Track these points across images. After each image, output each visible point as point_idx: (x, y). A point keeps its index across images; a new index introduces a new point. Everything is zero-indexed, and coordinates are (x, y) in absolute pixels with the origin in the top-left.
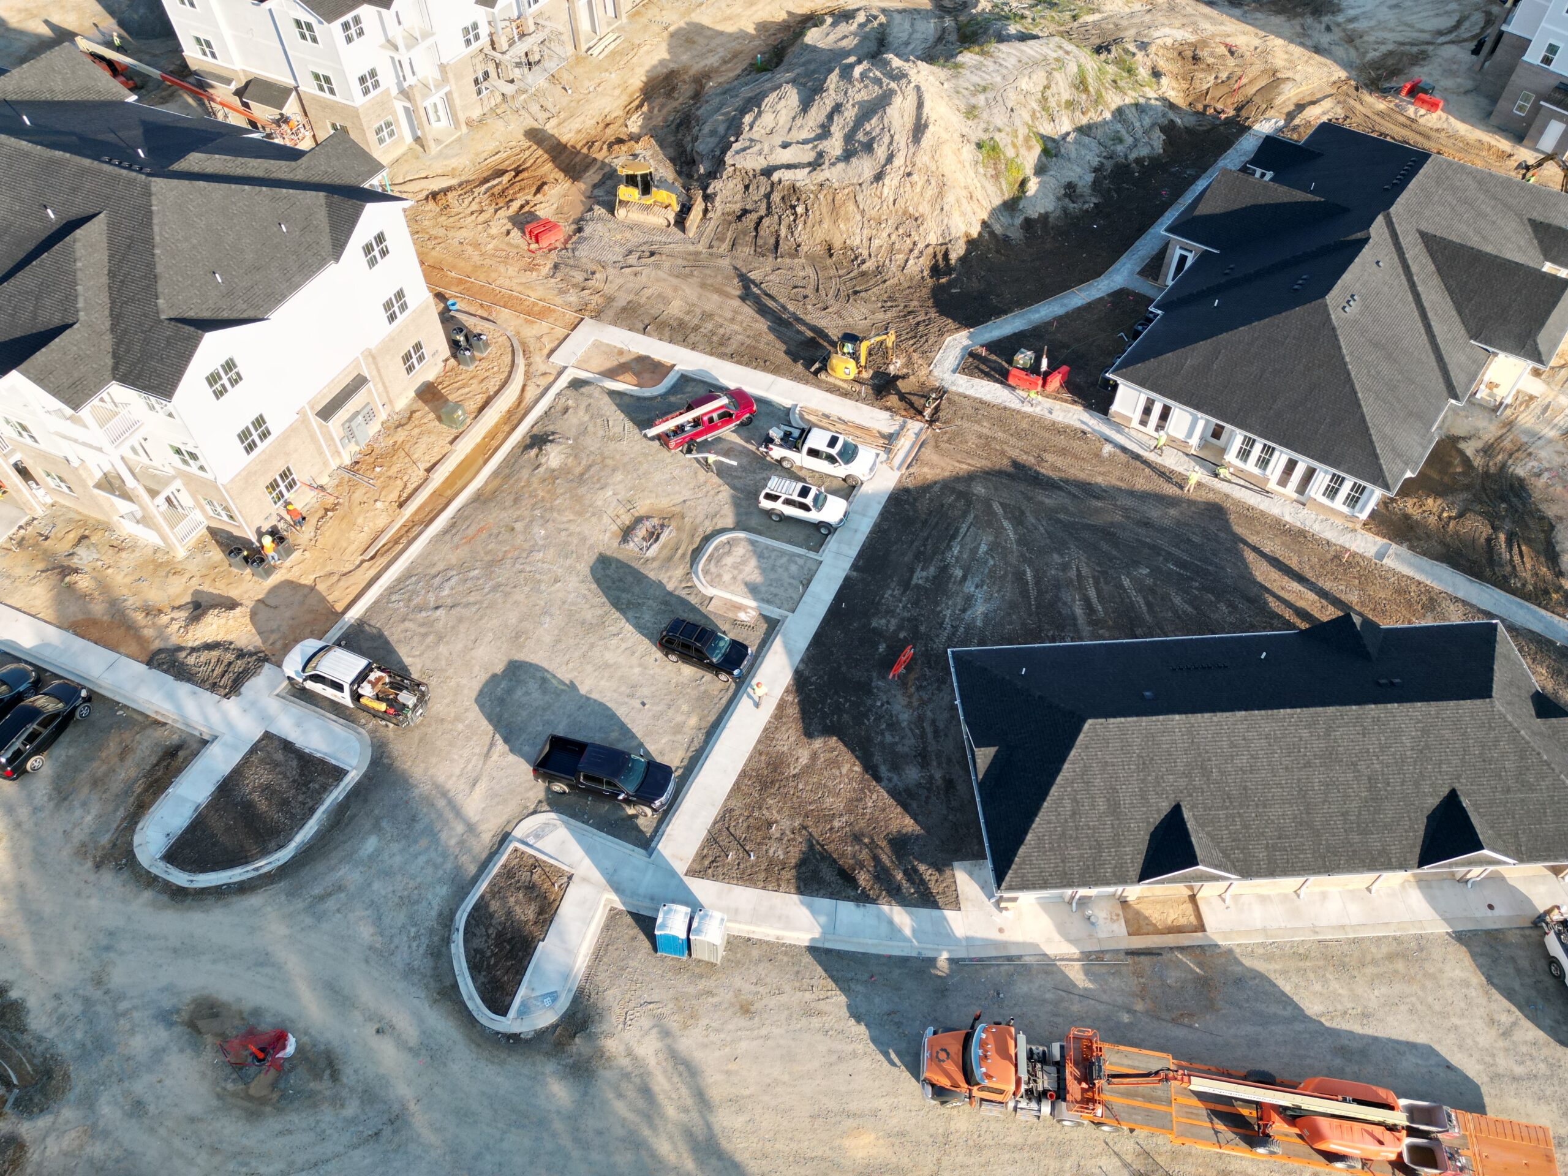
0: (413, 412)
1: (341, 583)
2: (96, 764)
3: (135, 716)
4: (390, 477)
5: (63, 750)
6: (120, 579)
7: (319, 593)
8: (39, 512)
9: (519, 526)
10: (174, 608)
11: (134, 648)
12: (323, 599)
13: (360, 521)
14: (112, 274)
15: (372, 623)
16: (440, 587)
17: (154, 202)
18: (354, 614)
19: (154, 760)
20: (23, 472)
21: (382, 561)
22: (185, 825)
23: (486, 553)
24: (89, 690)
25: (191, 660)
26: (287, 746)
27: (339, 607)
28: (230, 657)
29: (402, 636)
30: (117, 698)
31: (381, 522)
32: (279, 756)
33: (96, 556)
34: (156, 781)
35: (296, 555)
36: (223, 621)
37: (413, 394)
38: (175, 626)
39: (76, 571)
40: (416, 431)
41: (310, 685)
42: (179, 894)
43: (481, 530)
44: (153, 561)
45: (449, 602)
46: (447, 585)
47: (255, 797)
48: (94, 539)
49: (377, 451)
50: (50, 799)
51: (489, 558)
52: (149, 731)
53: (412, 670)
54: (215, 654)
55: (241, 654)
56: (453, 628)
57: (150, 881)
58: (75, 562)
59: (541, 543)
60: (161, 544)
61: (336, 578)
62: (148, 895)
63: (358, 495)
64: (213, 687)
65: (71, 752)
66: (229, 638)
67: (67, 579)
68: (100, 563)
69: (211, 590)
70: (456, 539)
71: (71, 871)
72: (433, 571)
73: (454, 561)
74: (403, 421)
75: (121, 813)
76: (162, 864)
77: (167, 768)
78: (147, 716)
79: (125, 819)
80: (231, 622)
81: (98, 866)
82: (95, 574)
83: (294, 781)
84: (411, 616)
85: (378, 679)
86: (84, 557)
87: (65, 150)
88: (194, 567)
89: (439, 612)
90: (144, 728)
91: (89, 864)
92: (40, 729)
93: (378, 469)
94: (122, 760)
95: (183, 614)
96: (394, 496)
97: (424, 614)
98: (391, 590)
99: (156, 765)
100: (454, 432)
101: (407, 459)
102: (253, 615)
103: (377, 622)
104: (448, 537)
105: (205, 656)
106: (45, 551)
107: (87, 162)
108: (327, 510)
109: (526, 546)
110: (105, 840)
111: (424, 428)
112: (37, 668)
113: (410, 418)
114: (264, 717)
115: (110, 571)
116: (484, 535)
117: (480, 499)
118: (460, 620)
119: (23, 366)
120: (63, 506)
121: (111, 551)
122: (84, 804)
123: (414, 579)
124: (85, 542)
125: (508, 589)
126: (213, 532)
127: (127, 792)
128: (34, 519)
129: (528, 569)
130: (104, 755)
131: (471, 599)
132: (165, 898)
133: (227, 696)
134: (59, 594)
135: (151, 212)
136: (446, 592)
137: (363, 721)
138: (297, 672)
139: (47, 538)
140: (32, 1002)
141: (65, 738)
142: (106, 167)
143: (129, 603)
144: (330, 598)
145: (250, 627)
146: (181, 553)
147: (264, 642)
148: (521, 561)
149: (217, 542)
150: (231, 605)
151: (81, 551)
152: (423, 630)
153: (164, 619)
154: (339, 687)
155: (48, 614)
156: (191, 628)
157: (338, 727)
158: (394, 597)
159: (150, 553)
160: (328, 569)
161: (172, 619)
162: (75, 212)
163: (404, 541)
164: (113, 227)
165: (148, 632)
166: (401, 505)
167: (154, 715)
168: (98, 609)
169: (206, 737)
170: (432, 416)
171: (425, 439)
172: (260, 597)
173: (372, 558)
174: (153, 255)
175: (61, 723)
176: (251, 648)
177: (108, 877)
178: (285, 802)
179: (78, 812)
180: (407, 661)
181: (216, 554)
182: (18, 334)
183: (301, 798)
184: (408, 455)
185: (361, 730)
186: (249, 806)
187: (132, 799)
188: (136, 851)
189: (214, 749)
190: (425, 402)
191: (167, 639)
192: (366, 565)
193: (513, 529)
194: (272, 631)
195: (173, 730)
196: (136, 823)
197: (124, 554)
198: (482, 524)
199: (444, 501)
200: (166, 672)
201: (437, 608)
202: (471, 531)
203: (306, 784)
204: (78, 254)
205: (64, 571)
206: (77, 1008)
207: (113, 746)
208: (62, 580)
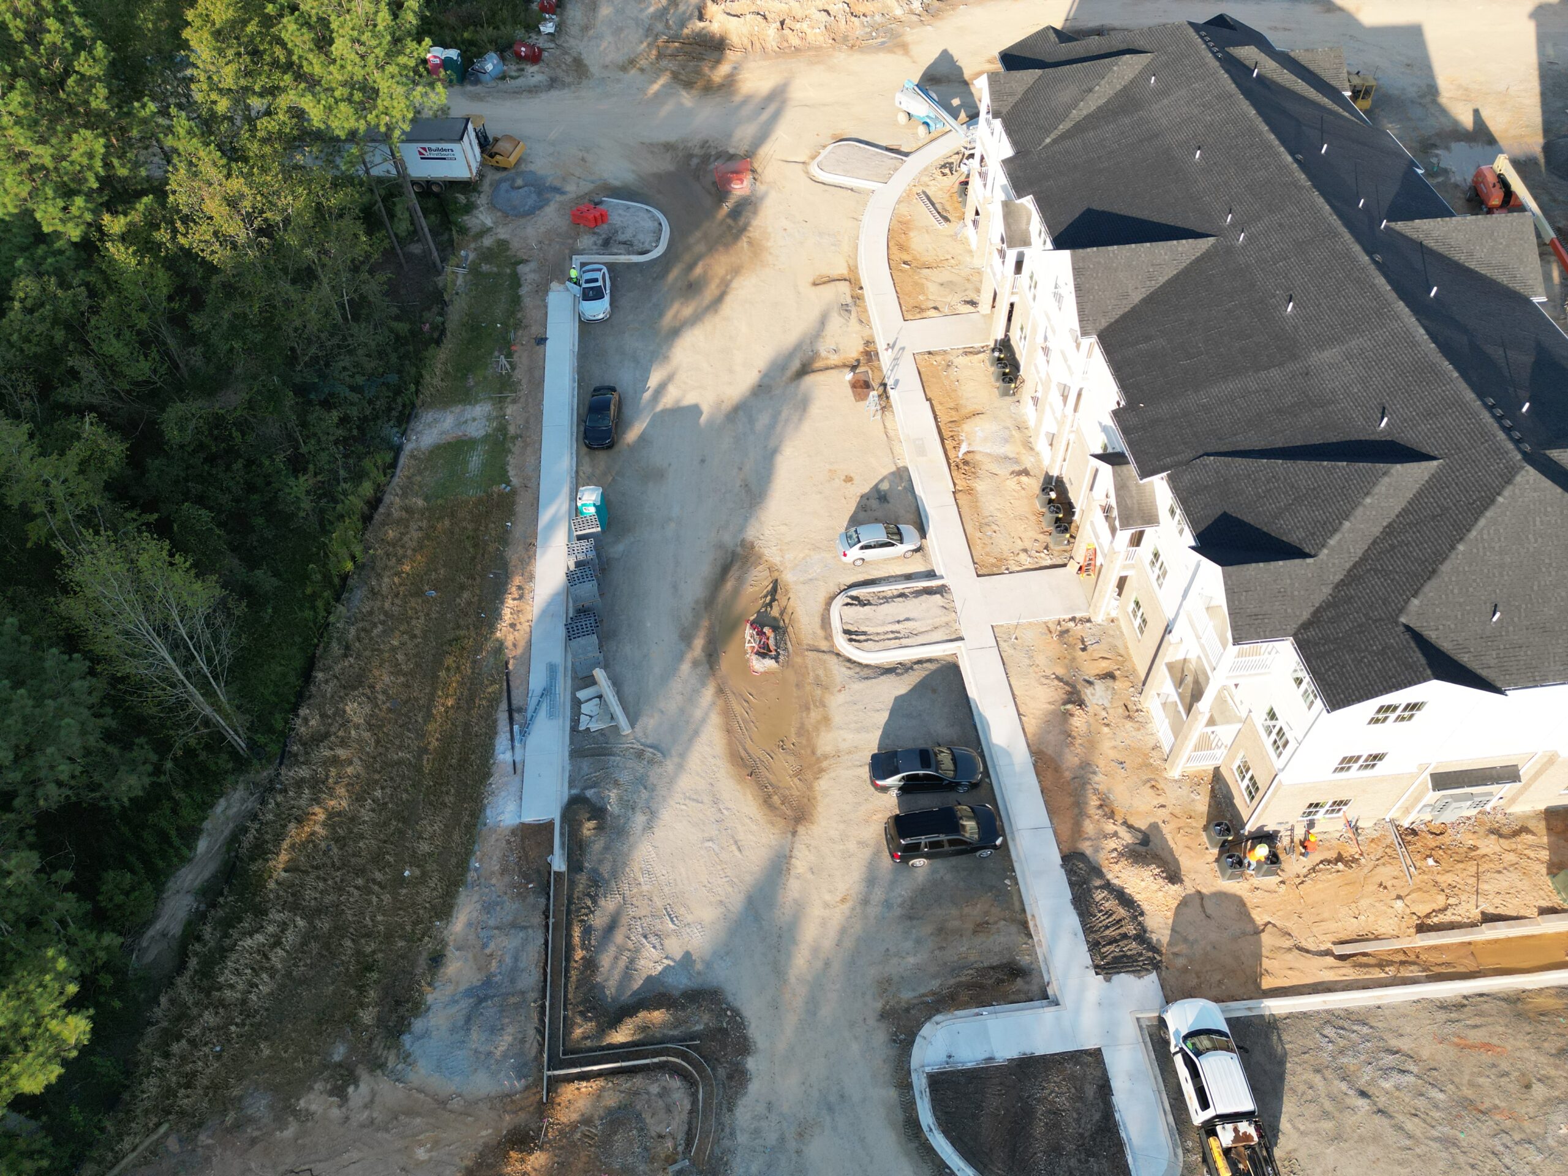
0: (1524, 830)
1: (1289, 957)
2: (954, 912)
3: (1015, 898)
4: (1436, 883)
5: (941, 865)
6: (1108, 748)
7: (1259, 944)
8: (1099, 618)
9: (1539, 1091)
10: (1125, 823)
11: (1066, 829)
12: (1258, 957)
13: (1364, 903)
14: (1389, 530)
15: (1285, 1037)
16: (1386, 1071)
17: (1506, 493)
18: (1275, 1007)
19: (995, 961)
21: (1348, 973)
22: (969, 1065)
23: (1472, 1084)
24: (1005, 841)
25: (1099, 895)
26: (1105, 1088)
27: (1267, 983)
28: (1131, 929)
29: (1302, 1088)
30: (1016, 866)
31: (1385, 926)
32: (1090, 1091)
33: (1107, 704)
34: (982, 987)
35: (1274, 880)
36: (1155, 887)
37: (1542, 807)
38: (1112, 844)
39: (1081, 704)
40: (1511, 857)
41: (1179, 1060)
42: (912, 1127)
43: (1487, 1047)
44: (1146, 755)
45: (1382, 1101)
46: (1396, 1078)
47: (1041, 1109)
48: (1118, 685)
49: (1445, 839)
50: (901, 905)
51: (1468, 1092)
52: (1014, 929)
53: (1282, 1140)
54: (1122, 912)
55: (1142, 937)
56: (1361, 1139)
57: (905, 1085)
58: (1088, 693)
59: (1551, 1142)
60: (1166, 749)
61: (1288, 943)
62: (892, 1094)
63: (1385, 873)
64: (1094, 947)
65: (948, 877)
66: (1145, 906)
67: (1069, 706)
68: (1104, 714)
69: (1169, 837)
70: (1450, 1029)
71: (864, 994)
72: (1394, 1043)
73: (1425, 1054)
74: (1505, 830)
75: (935, 984)
76: (924, 1081)
77: (1000, 981)
78: (1024, 910)
79: (934, 994)
80: (1160, 894)
81: (884, 1015)
82: (1091, 720)
83: (1081, 1135)
84: (1328, 1073)
85: (1247, 1137)
86: (1097, 696)
88: (1173, 796)
89: (1361, 1102)
90: (1013, 920)
91: (879, 1005)
92: (946, 844)
93: (1430, 861)
94: (975, 932)
95: (1127, 838)
96: (1423, 909)
97: (1344, 1086)
98: (1331, 1018)
99: (993, 968)
100: (1556, 900)
101: (1472, 881)
102: (1184, 903)
103: (1291, 1042)
104: (1442, 1016)
105: (1111, 904)
106: (1074, 659)
107: (1470, 395)
108: (1339, 859)
109: (1530, 1127)
110: (907, 995)
111: (1523, 862)
112: (986, 773)
113: (1516, 833)
114: (1110, 1032)
115: (1106, 730)
116: (1486, 1057)
117: (1515, 1000)
118: (1376, 1139)
120: (1119, 628)
121: (1121, 710)
122: (918, 941)
123: (1365, 1030)
124: (1109, 682)
125: (1461, 1159)
126: (1217, 776)
127: (955, 970)
128: (1089, 621)
129: (1507, 1160)
130: (966, 910)
131: (1410, 1125)
132: (900, 1116)
133: (1098, 969)
134: (1053, 713)
135: (1493, 501)
136: (1387, 1085)
137: (1190, 1144)
138: (1177, 1032)
139: (1084, 649)
140: (754, 1087)
141: (954, 861)
142: (1486, 416)
143: (1096, 779)
144: (1266, 963)
145: (1170, 914)
146: (1175, 772)
147: (1170, 944)
148: (1506, 1139)
149: (1213, 788)
150: (1174, 877)
151: (1099, 686)
152: (1328, 1105)
153: (1110, 827)
154: (1205, 1104)
155: (1032, 725)
156: (1123, 862)
157: (1163, 1124)
158: (1329, 1031)
159: (1151, 744)
160: (1290, 925)
161: (1115, 834)
162: (1410, 437)
163: (1391, 971)
164: (1434, 483)
165: (1089, 827)
166: (1422, 928)
167: (1029, 917)
168: (1071, 760)
169: (1050, 992)
170: (1545, 855)
171: (1513, 876)
172: (1204, 891)
173: (1342, 958)
174: (1453, 547)
175: (967, 849)
176: (1154, 938)
177: (880, 1036)
178: (1056, 1150)
179: (909, 945)
180: (1284, 1125)
181: (1201, 804)
183: (1073, 1162)
184: (1477, 876)
185: (1180, 1152)
186: (1027, 1113)
187: (952, 981)
188: (918, 1039)
189: (1047, 1014)
190: (1550, 829)
191: (1097, 850)
192: (1330, 960)
193: (1528, 1087)
194: (1185, 940)
195: (1032, 952)
196: (939, 1011)
197: (1129, 725)
198: (1495, 1041)
199: (1470, 965)
200: (1071, 884)
201: (1363, 1094)
202: (1476, 1036)
203: (1090, 1153)
204: (1376, 490)
205: (1075, 698)
206: (772, 1138)
207: (975, 912)
208: (1064, 704)
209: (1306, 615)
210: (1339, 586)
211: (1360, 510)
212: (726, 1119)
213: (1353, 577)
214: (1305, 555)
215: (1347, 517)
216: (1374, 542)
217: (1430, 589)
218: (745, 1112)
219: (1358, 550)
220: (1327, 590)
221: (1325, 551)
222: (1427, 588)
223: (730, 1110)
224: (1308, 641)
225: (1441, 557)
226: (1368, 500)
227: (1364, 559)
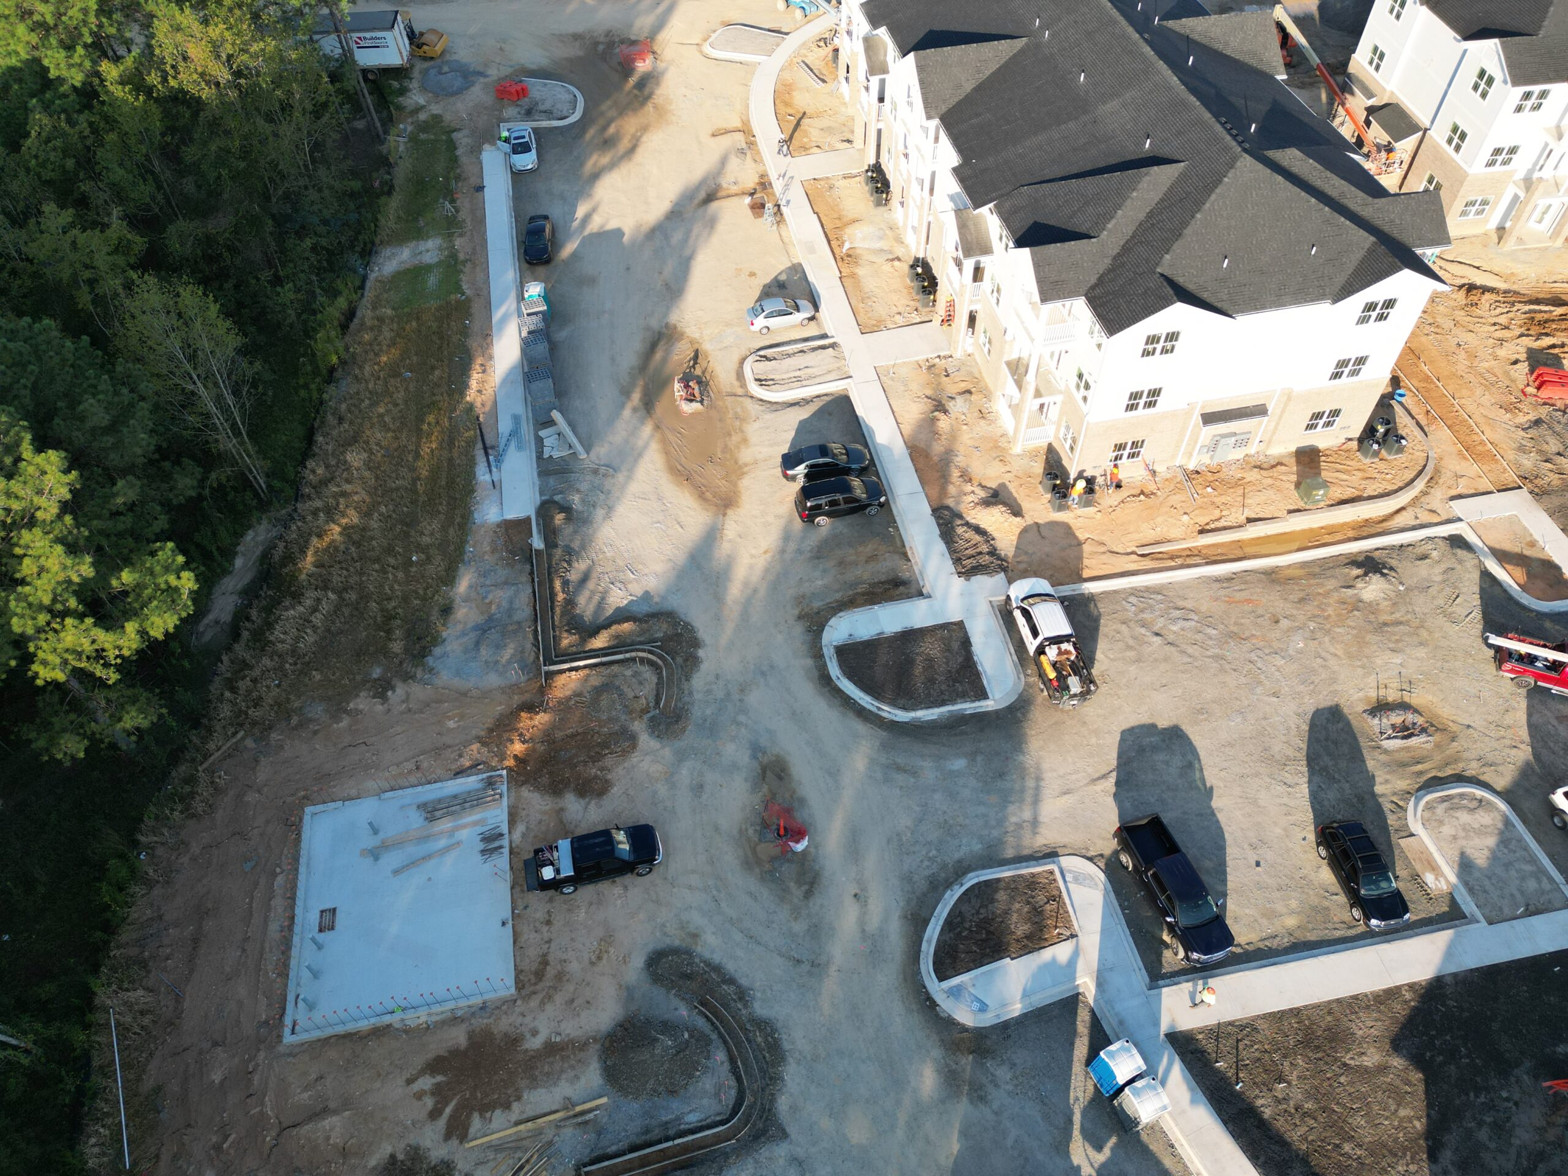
0: (1280, 464)
1: (1103, 557)
2: (851, 551)
3: (897, 539)
4: (1213, 503)
5: (842, 525)
6: (966, 439)
7: (1081, 552)
8: (958, 354)
9: (1285, 623)
10: (980, 485)
11: (934, 492)
12: (1080, 558)
13: (1159, 520)
14: (1150, 215)
15: (1099, 605)
16: (1175, 620)
17: (1230, 175)
18: (1091, 588)
19: (883, 578)
20: (972, 319)
21: (1148, 564)
22: (865, 638)
23: (1236, 624)
24: (887, 500)
25: (960, 530)
26: (966, 643)
27: (1086, 574)
28: (985, 548)
29: (1112, 633)
30: (897, 519)
31: (1174, 533)
32: (956, 645)
33: (965, 411)
34: (873, 593)
35: (1091, 510)
36: (1002, 519)
37: (1293, 448)
38: (971, 498)
39: (945, 412)
40: (1269, 481)
41: (1017, 614)
42: (825, 679)
43: (1249, 601)
44: (996, 441)
45: (1171, 638)
46: (1182, 623)
47: (919, 659)
48: (973, 398)
49: (1221, 475)
50: (811, 551)
51: (1235, 629)
52: (896, 557)
53: (1097, 665)
54: (978, 538)
55: (993, 552)
56: (1156, 660)
57: (818, 655)
58: (949, 405)
59: (1291, 652)
60: (1011, 432)
61: (1103, 549)
62: (809, 662)
63: (1175, 499)
64: (957, 561)
65: (845, 531)
66: (995, 534)
67: (936, 413)
68: (963, 417)
69: (1013, 491)
70: (1223, 592)
71: (784, 607)
72: (1181, 604)
73: (1203, 609)
74: (1265, 466)
75: (838, 596)
76: (832, 650)
77: (886, 590)
78: (904, 546)
79: (837, 601)
80: (1006, 524)
81: (800, 617)
82: (954, 423)
83: (949, 671)
84: (1132, 624)
85: (1067, 652)
86: (957, 407)
87: (1198, 99)
88: (1017, 466)
89: (1157, 640)
90: (895, 552)
91: (796, 612)
92: (842, 502)
93: (1209, 490)
94: (866, 562)
95: (982, 494)
96: (1203, 520)
97: (1143, 631)
98: (1135, 592)
99: (882, 583)
100: (1301, 504)
101: (1240, 499)
102: (1025, 531)
103: (1103, 607)
104: (1218, 585)
105: (971, 535)
106: (939, 384)
107: (1207, 116)
108: (1142, 493)
109: (1276, 645)
110: (817, 604)
111: (1278, 483)
112: (872, 460)
113: (1273, 467)
114: (970, 610)
115: (965, 427)
116: (1248, 607)
117: (1271, 576)
118: (1166, 659)
119: (1036, 248)
120: (975, 360)
121: (977, 414)
122: (824, 571)
123: (1160, 597)
124: (967, 396)
125: (1227, 667)
126: (1051, 449)
127: (853, 585)
128: (951, 357)
129: (1259, 665)
130: (860, 549)
131: (1190, 650)
132: (816, 674)
133: (960, 574)
134: (923, 420)
135: (1221, 181)
136: (1175, 628)
137: (1029, 672)
138: (1017, 598)
139: (947, 376)
140: (704, 667)
141: (849, 519)
142: (1218, 128)
143: (958, 459)
144: (1086, 562)
145: (1015, 538)
146: (1017, 449)
147: (1014, 556)
148: (1260, 653)
149: (1047, 458)
150: (1017, 512)
151: (960, 400)
152: (1131, 642)
153: (968, 488)
154: (1035, 633)
155: (907, 429)
156: (979, 508)
157: (1009, 662)
158: (1133, 599)
159: (999, 434)
160: (1104, 538)
161: (973, 492)
162: (1165, 152)
163: (1179, 561)
164: (1183, 177)
165: (952, 490)
166: (1201, 532)
167: (908, 549)
168: (938, 448)
169: (924, 591)
170: (1294, 478)
171: (1270, 493)
172: (1040, 521)
173: (1143, 556)
174: (1193, 217)
175: (857, 508)
176: (1003, 553)
177: (799, 629)
178: (931, 681)
179: (817, 574)
180: (1099, 655)
181: (1039, 468)
182: (1052, 222)
183: (944, 687)
184: (1244, 495)
185: (1022, 676)
186: (910, 662)
187: (851, 593)
188: (827, 628)
189: (921, 604)
190: (1298, 462)
191: (958, 503)
192: (1134, 557)
193: (1277, 622)
194: (1026, 553)
195: (911, 569)
196: (841, 610)
197: (982, 422)
198: (1254, 597)
199: (1240, 554)
200: (939, 525)
201: (1157, 634)
202: (1239, 596)
203: (955, 681)
204: (1140, 186)
205: (940, 407)
206: (720, 694)
207: (868, 549)
208: (933, 412)
209: (1093, 280)
210: (1115, 258)
211: (1128, 202)
212: (685, 686)
213: (1126, 249)
214: (1090, 237)
215: (1119, 207)
216: (1141, 224)
217: (1177, 247)
218: (699, 681)
219: (1129, 231)
220: (1108, 261)
221: (1105, 233)
222: (1175, 247)
223: (688, 680)
224: (1094, 297)
225: (1184, 224)
226: (1135, 194)
227: (1133, 237)
